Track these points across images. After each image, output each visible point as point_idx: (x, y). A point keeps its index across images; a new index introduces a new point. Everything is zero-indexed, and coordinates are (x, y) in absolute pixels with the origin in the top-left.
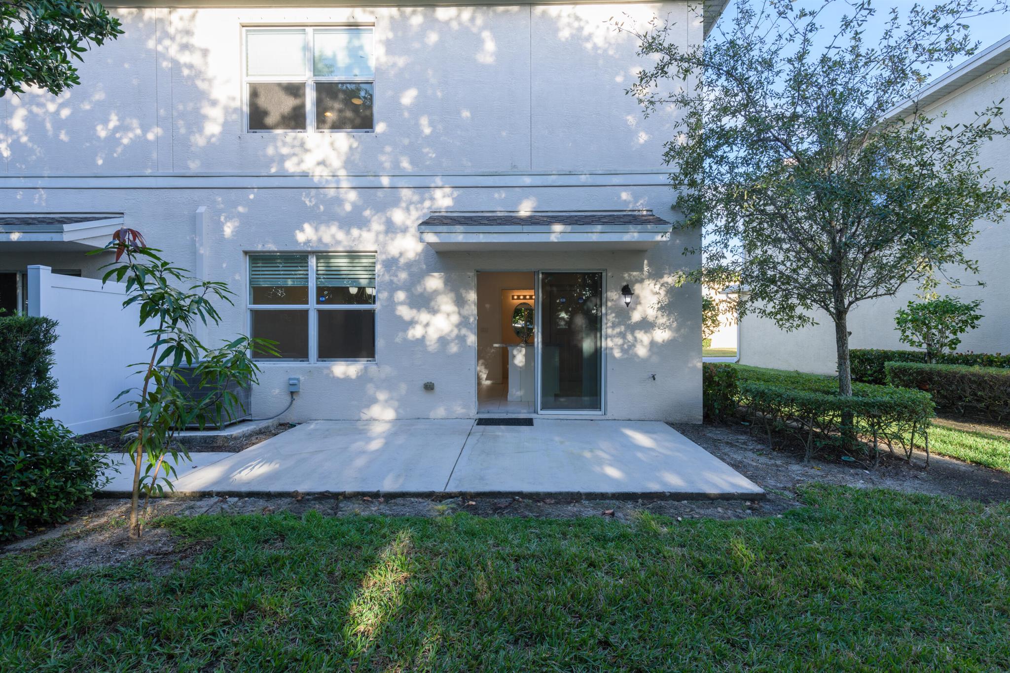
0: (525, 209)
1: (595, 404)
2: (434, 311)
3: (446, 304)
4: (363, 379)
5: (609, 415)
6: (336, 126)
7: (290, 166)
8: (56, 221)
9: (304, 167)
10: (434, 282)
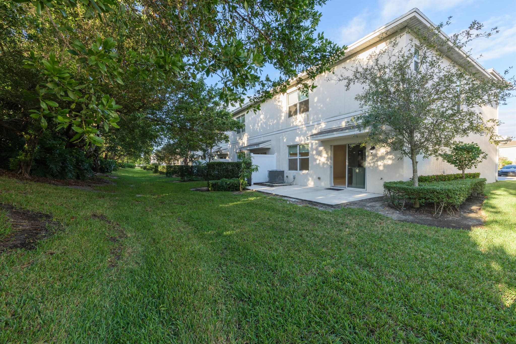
0: (343, 124)
1: (364, 188)
2: (321, 156)
3: (325, 155)
4: (307, 174)
5: (367, 191)
6: (303, 112)
7: (295, 124)
8: (258, 144)
9: (297, 123)
10: (321, 148)
